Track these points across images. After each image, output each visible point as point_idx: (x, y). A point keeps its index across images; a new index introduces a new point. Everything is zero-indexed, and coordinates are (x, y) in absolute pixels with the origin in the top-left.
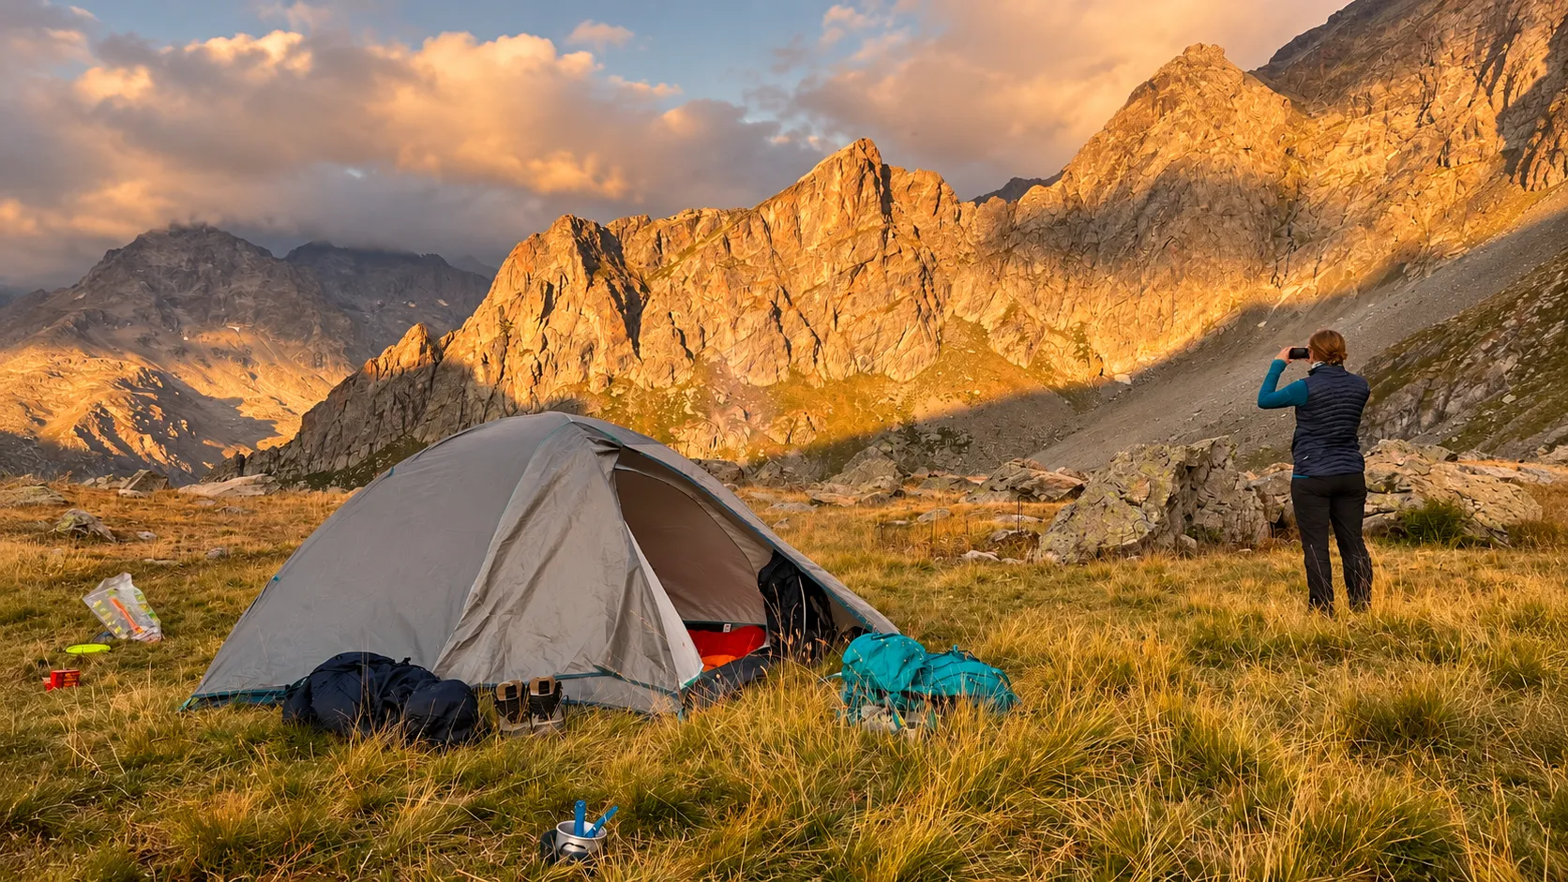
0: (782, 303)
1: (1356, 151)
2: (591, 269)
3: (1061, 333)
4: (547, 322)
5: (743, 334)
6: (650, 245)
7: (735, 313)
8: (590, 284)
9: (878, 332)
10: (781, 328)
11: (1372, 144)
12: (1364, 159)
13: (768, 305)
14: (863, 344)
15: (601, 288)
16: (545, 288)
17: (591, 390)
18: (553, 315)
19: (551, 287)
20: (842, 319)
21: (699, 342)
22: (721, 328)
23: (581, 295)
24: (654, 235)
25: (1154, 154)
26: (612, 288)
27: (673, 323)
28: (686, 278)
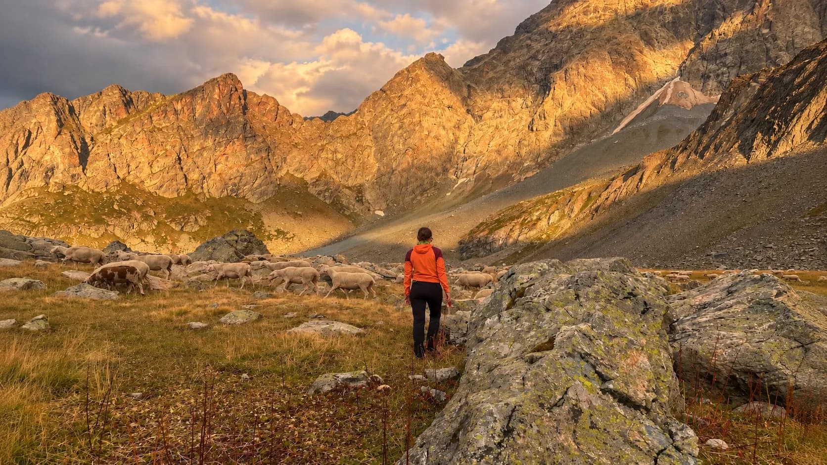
0: (183, 156)
1: (496, 115)
2: (61, 124)
3: (349, 188)
4: (25, 154)
5: (156, 169)
6: (98, 113)
7: (151, 157)
8: (59, 133)
9: (241, 176)
10: (182, 168)
11: (503, 113)
12: (499, 120)
13: (175, 156)
14: (233, 181)
15: (66, 137)
16: (27, 133)
17: (49, 190)
18: (30, 149)
19: (30, 133)
20: (219, 167)
21: (125, 170)
22: (141, 165)
23: (50, 138)
24: (101, 108)
25: (405, 105)
26: (72, 136)
27: (110, 159)
28: (121, 136)
